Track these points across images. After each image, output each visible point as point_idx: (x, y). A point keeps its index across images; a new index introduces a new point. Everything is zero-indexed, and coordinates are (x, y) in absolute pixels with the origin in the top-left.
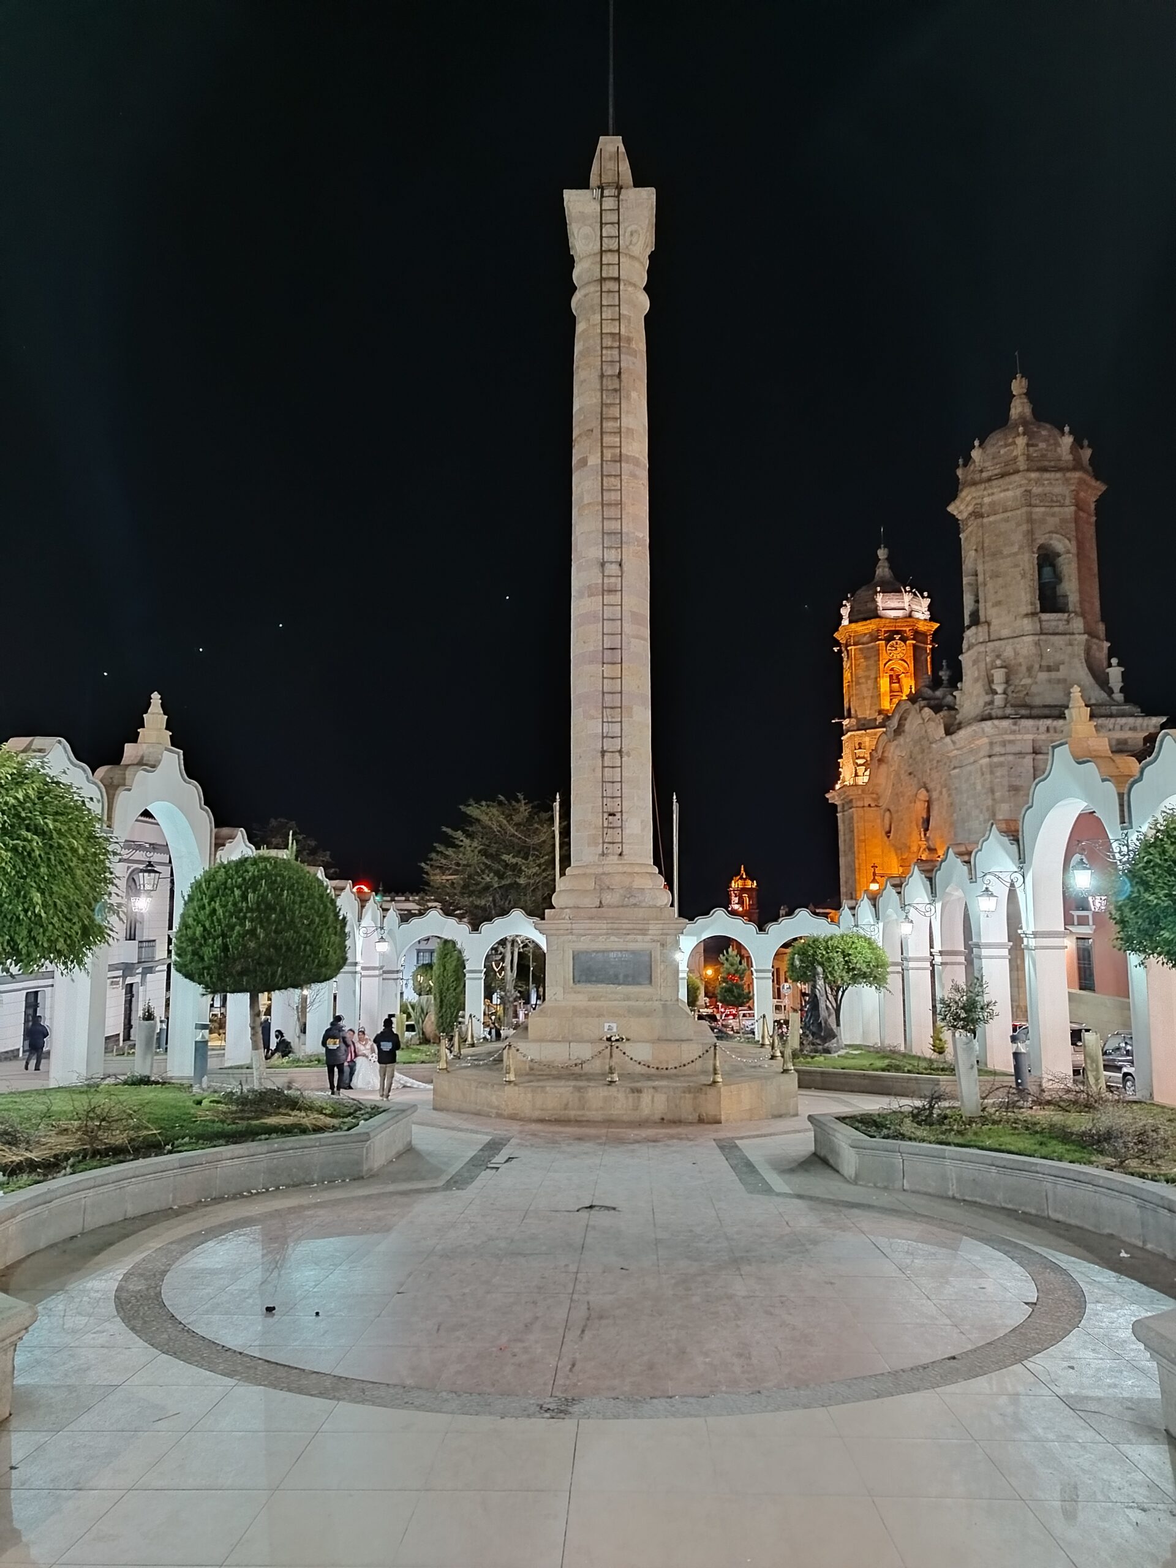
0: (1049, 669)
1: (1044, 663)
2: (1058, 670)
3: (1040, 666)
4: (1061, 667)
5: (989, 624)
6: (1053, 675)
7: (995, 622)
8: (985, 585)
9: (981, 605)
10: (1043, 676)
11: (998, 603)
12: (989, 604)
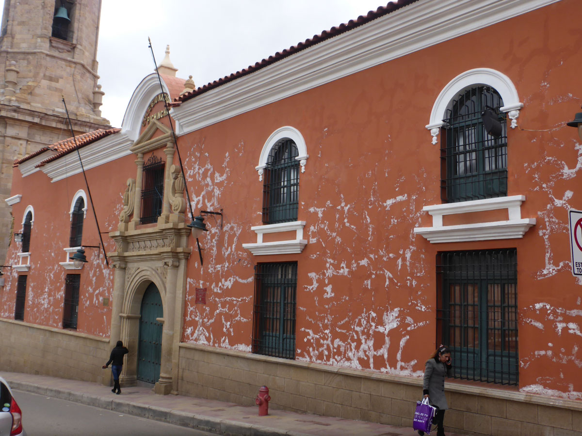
0: (51, 79)
1: (47, 74)
2: (57, 82)
3: (44, 75)
4: (60, 80)
5: (13, 38)
6: (54, 84)
7: (18, 36)
8: (15, 7)
9: (10, 22)
10: (45, 83)
11: (22, 23)
12: (16, 23)
